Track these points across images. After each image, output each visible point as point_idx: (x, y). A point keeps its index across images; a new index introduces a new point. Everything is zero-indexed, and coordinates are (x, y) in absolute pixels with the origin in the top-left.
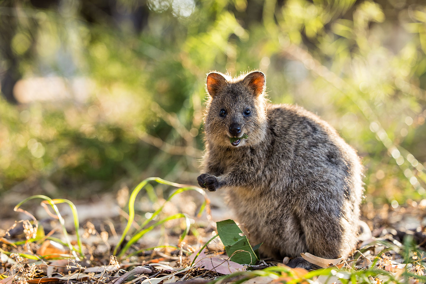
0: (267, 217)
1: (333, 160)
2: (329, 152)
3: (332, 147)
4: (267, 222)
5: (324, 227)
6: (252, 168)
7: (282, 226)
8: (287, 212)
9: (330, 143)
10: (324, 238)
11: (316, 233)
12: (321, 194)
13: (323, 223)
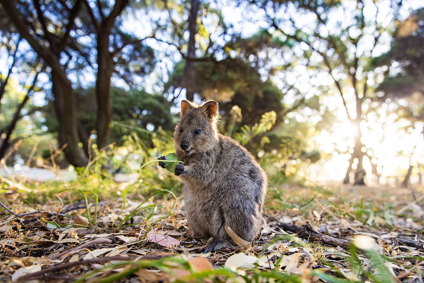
0: (202, 207)
1: (253, 174)
2: (251, 169)
3: (253, 167)
4: (201, 210)
5: (239, 219)
6: (208, 165)
7: (211, 215)
8: (215, 205)
9: (252, 164)
10: (238, 227)
11: (233, 223)
12: (242, 196)
13: (239, 216)
